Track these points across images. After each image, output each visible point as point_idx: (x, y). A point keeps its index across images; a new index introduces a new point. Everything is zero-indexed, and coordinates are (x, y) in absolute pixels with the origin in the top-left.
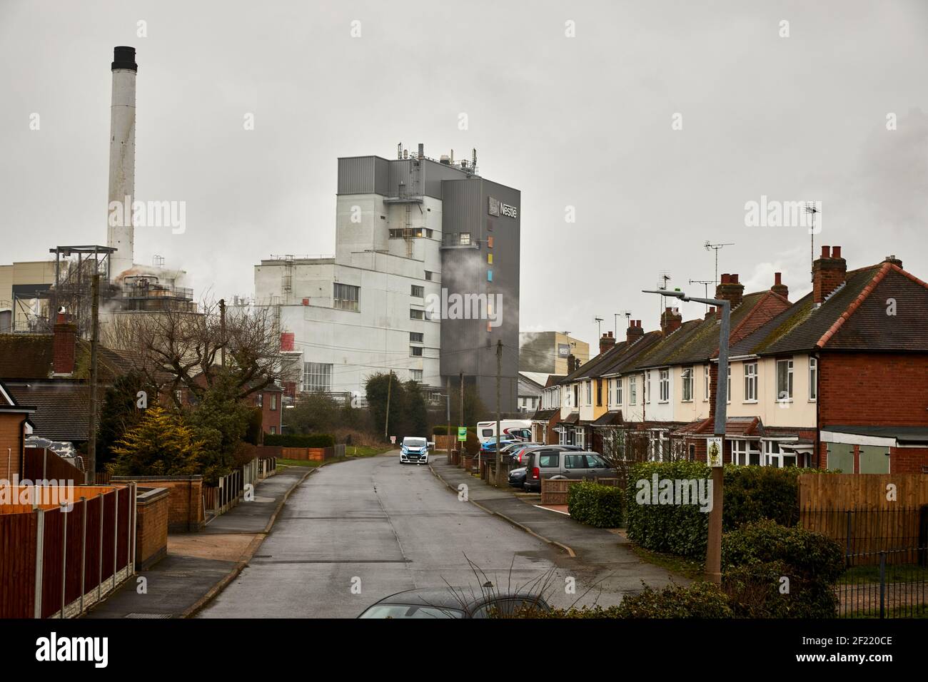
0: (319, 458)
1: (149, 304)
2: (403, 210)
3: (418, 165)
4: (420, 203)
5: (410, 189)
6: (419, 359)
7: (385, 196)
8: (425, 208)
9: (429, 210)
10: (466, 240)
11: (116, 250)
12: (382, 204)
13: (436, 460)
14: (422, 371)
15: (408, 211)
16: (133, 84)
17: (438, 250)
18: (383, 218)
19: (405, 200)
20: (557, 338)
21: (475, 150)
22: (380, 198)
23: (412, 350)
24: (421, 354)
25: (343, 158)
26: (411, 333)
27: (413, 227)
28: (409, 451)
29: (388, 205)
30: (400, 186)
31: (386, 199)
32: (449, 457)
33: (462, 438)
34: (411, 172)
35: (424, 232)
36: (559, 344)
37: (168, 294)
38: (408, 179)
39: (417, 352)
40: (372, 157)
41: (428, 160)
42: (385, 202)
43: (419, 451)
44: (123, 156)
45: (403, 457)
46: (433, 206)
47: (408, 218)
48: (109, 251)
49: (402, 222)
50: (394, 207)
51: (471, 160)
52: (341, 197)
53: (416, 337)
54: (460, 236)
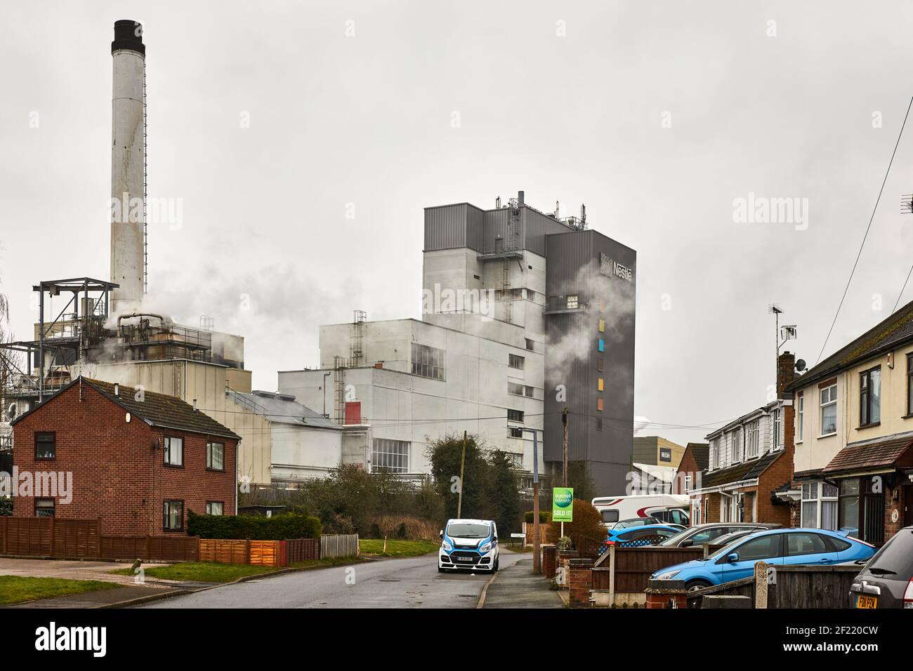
0: (269, 560)
1: (151, 351)
2: (499, 268)
3: (517, 214)
4: (519, 258)
5: (508, 243)
6: (519, 442)
7: (479, 252)
8: (525, 264)
9: (530, 267)
10: (573, 304)
11: (118, 286)
12: (476, 260)
13: (518, 563)
14: (522, 455)
15: (506, 269)
16: (141, 71)
17: (541, 315)
18: (476, 277)
19: (502, 256)
20: (659, 443)
21: (584, 207)
22: (473, 254)
23: (510, 431)
24: (521, 436)
25: (430, 209)
26: (509, 410)
27: (511, 288)
28: (456, 547)
29: (483, 262)
30: (496, 240)
31: (480, 255)
32: (537, 558)
33: (562, 514)
34: (509, 223)
35: (524, 293)
36: (661, 449)
37: (175, 338)
38: (505, 230)
39: (517, 433)
40: (464, 204)
41: (529, 208)
42: (478, 259)
43: (475, 547)
44: (127, 165)
45: (444, 558)
46: (535, 262)
47: (506, 277)
48: (106, 287)
49: (499, 282)
50: (491, 265)
51: (579, 217)
52: (427, 254)
53: (516, 415)
54: (567, 299)
